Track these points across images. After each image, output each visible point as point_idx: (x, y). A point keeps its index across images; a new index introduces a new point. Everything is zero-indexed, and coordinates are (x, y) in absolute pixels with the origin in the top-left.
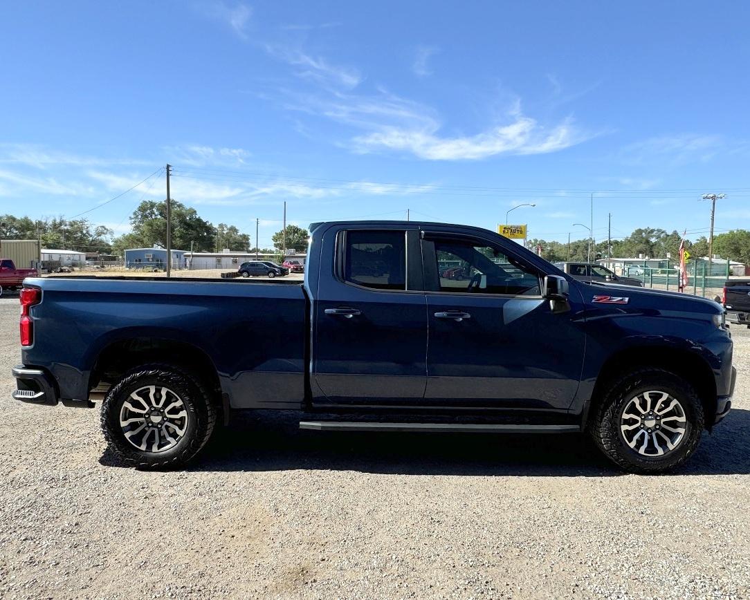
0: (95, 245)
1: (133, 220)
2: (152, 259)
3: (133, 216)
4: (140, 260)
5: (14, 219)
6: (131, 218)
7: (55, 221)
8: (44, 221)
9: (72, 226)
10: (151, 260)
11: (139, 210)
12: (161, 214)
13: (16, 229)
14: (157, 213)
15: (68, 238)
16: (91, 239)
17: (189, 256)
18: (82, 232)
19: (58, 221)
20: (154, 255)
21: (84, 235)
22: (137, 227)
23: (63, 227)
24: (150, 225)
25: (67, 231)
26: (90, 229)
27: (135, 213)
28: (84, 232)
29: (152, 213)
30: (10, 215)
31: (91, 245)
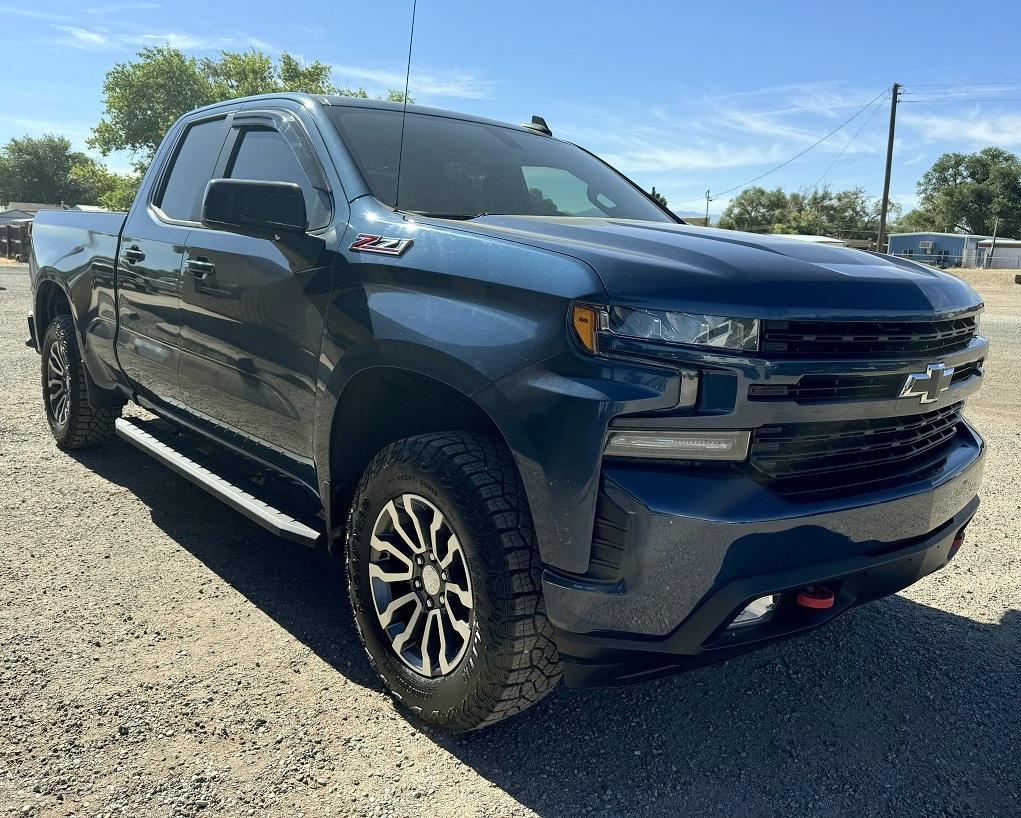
0: (871, 228)
1: (923, 187)
2: (932, 250)
3: (922, 181)
4: (911, 252)
5: (762, 193)
6: (919, 184)
7: (816, 193)
8: (801, 194)
9: (839, 200)
10: (929, 252)
11: (935, 170)
12: (972, 175)
13: (764, 206)
14: (965, 174)
15: (831, 219)
16: (866, 219)
17: (989, 245)
18: (854, 210)
19: (821, 193)
20: (935, 244)
21: (857, 213)
22: (928, 199)
23: (827, 203)
24: (949, 194)
25: (832, 208)
26: (867, 204)
27: (926, 176)
28: (858, 209)
29: (957, 174)
30: (758, 186)
31: (865, 228)
